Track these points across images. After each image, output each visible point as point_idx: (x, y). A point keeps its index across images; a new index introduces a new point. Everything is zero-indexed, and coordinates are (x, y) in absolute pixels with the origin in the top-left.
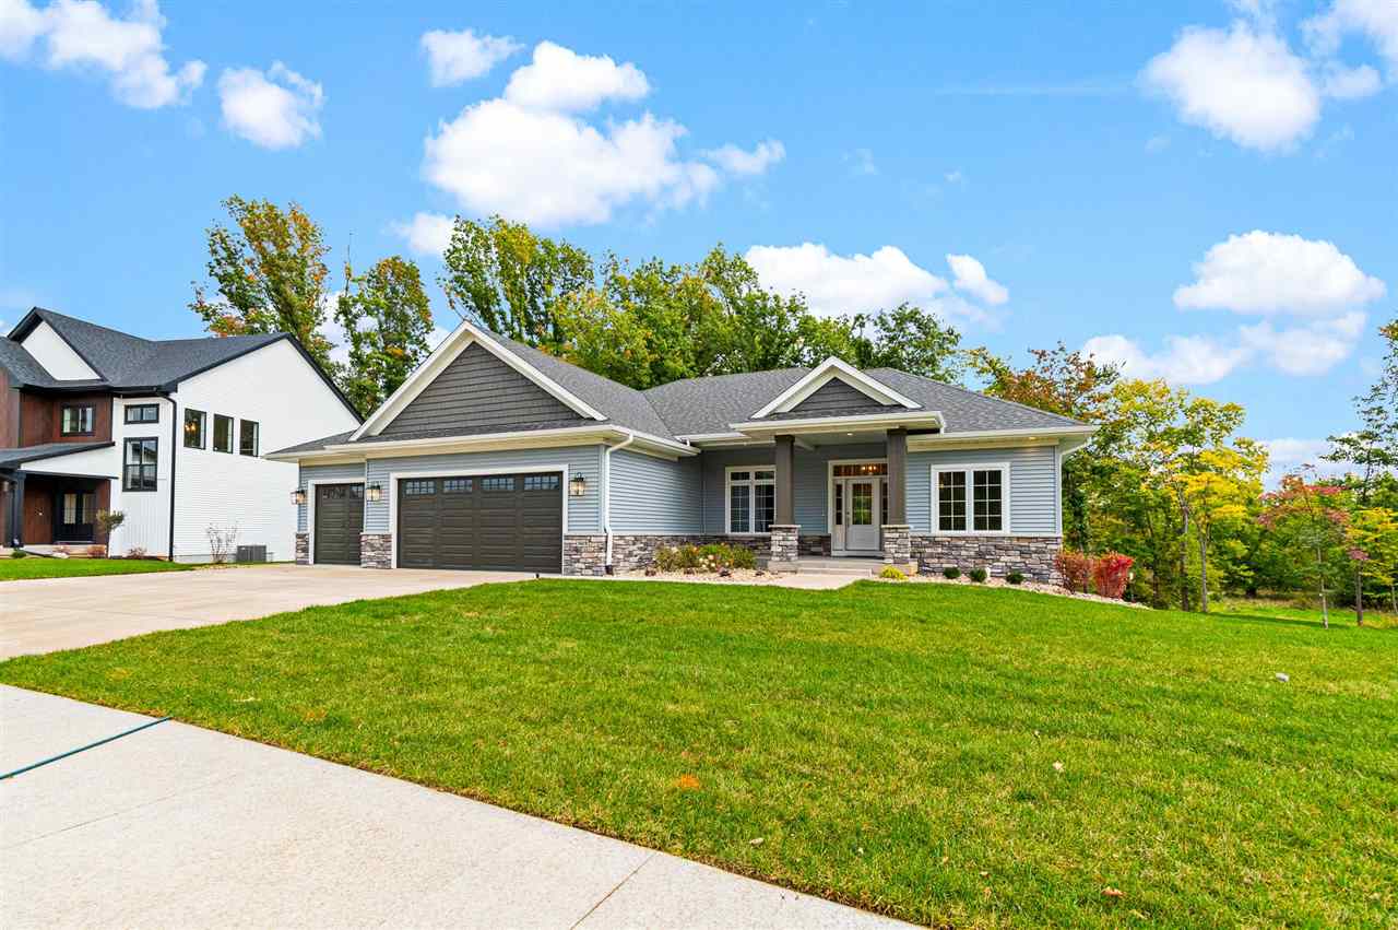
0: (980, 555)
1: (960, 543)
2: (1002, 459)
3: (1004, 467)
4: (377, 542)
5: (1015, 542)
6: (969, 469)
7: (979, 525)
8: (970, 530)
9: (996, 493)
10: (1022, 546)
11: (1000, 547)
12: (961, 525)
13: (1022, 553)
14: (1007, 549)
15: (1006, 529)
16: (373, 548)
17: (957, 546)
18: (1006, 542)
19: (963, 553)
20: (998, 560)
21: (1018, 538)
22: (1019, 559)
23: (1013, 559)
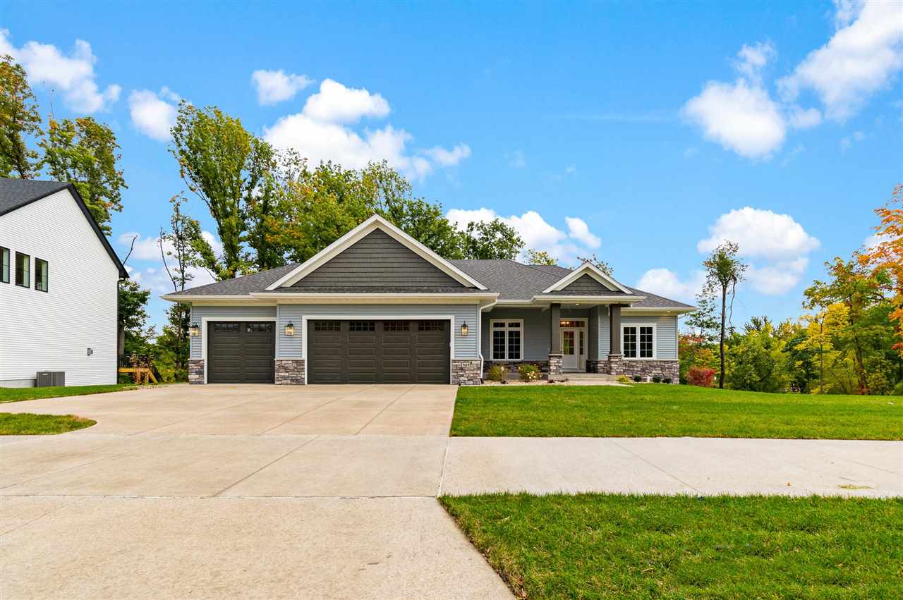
0: (643, 370)
1: (634, 364)
2: (653, 322)
3: (654, 325)
4: (291, 366)
5: (658, 363)
6: (638, 326)
7: (643, 355)
8: (638, 358)
9: (650, 339)
10: (662, 365)
11: (652, 366)
12: (634, 355)
13: (662, 369)
14: (655, 367)
15: (654, 357)
16: (287, 370)
17: (633, 366)
18: (655, 363)
19: (636, 369)
20: (651, 372)
21: (660, 361)
22: (660, 372)
23: (657, 372)
